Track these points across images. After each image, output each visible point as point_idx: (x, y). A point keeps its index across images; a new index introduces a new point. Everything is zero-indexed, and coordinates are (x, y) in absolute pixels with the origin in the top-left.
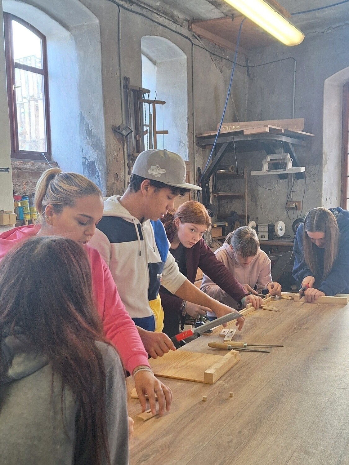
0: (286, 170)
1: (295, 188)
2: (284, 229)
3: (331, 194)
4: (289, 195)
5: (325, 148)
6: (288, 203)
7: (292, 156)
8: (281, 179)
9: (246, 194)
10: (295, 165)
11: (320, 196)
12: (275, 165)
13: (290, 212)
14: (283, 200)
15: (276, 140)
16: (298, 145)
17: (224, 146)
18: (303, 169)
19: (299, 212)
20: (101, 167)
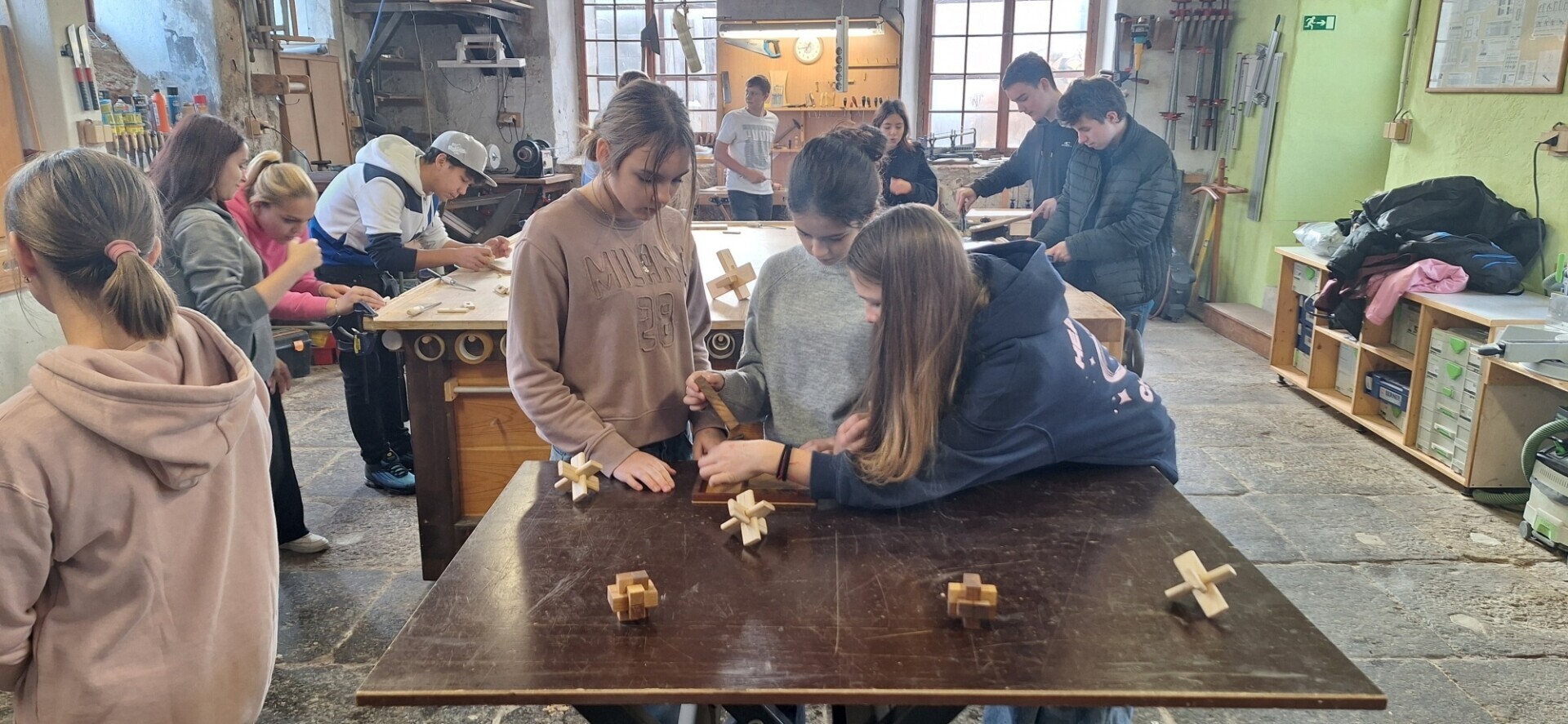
0: (496, 63)
1: (509, 92)
2: (499, 157)
3: (565, 103)
4: (501, 102)
5: (553, 31)
6: (501, 116)
7: (503, 40)
8: (485, 75)
9: (427, 97)
10: (509, 54)
11: (550, 106)
12: (476, 53)
13: (506, 130)
14: (492, 110)
15: (479, 14)
16: (510, 22)
17: (395, 19)
18: (522, 63)
19: (519, 131)
20: (207, 49)
